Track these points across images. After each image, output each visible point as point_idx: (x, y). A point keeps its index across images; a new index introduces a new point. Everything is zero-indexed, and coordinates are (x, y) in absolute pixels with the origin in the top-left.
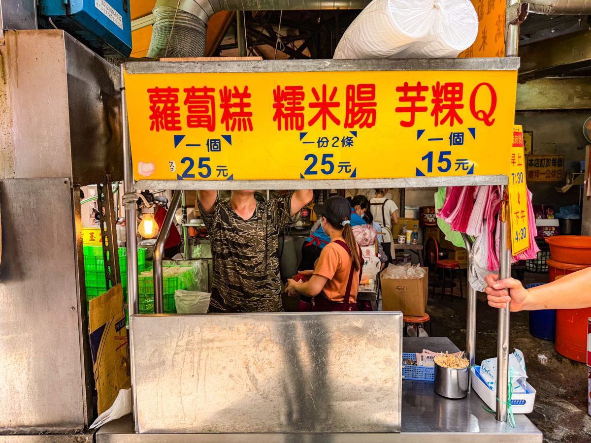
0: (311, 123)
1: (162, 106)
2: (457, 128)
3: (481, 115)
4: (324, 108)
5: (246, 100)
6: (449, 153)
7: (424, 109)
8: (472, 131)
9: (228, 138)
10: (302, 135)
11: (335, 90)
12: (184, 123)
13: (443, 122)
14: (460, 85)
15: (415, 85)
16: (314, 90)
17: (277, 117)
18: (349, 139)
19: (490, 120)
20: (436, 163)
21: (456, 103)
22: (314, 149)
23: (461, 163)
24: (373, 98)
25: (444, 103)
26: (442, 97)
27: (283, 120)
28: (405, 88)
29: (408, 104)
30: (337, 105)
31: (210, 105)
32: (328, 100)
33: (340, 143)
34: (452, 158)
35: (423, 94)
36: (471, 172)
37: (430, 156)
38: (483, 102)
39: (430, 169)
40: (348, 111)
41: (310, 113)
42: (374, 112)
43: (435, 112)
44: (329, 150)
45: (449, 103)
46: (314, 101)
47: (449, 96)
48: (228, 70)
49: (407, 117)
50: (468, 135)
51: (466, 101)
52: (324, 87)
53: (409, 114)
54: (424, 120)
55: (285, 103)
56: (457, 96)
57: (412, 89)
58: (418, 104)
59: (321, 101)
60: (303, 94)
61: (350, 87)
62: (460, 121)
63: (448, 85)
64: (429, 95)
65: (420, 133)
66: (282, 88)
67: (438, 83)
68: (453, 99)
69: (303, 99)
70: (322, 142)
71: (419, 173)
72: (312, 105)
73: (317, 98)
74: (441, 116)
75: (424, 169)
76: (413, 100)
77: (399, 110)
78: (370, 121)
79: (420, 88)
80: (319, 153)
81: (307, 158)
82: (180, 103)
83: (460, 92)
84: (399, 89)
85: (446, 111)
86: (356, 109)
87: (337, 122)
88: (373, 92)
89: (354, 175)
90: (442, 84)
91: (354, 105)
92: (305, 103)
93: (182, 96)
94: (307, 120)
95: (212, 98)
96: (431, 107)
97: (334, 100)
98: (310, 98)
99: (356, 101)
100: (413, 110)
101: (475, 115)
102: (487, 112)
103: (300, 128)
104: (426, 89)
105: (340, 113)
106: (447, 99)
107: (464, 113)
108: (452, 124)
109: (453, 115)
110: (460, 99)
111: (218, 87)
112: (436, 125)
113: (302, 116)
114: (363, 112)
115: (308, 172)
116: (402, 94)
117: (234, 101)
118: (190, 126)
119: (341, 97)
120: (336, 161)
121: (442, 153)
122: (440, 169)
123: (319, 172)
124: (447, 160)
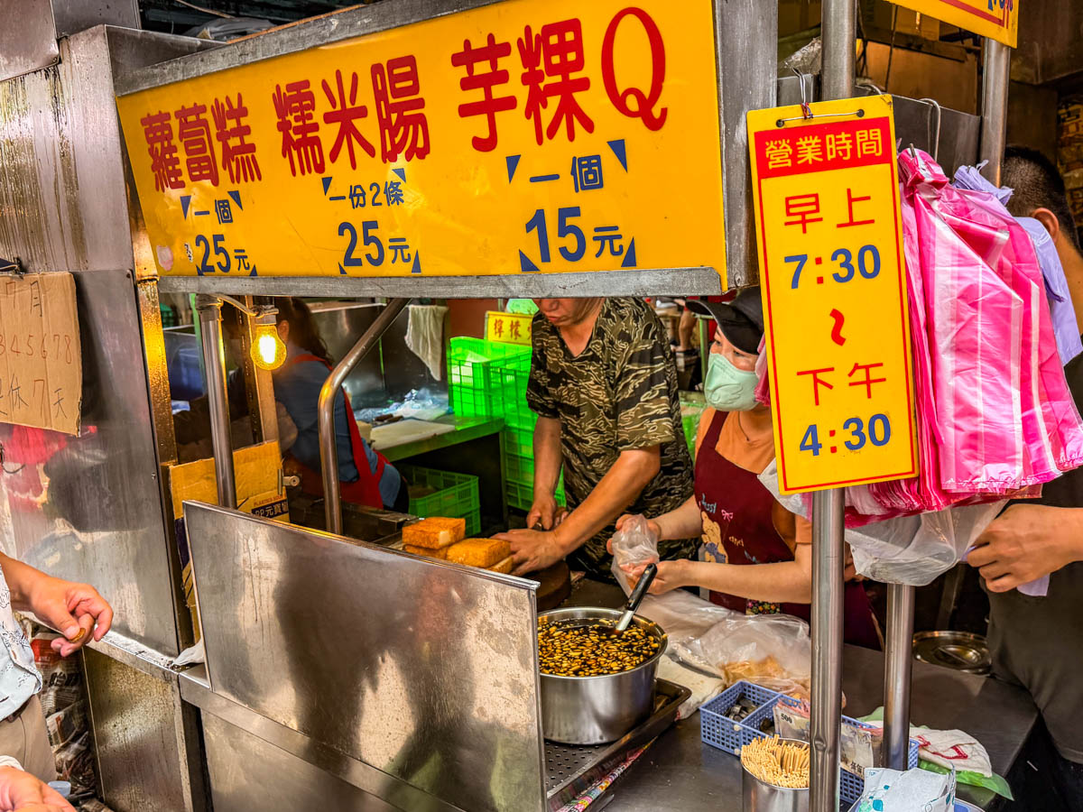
0: (334, 155)
1: (158, 145)
2: (586, 144)
3: (632, 103)
4: (345, 118)
5: (244, 121)
6: (575, 212)
7: (509, 103)
8: (618, 147)
9: (235, 195)
10: (327, 182)
11: (355, 77)
12: (185, 177)
13: (552, 132)
14: (574, 25)
15: (484, 43)
16: (325, 86)
17: (286, 151)
18: (395, 185)
19: (656, 112)
20: (555, 242)
21: (573, 76)
22: (346, 212)
23: (607, 235)
24: (415, 89)
25: (549, 80)
26: (542, 67)
27: (295, 153)
28: (465, 57)
29: (477, 95)
30: (362, 112)
31: (205, 137)
32: (349, 105)
33: (382, 198)
34: (586, 223)
35: (503, 63)
36: (630, 261)
37: (538, 221)
38: (633, 70)
39: (546, 257)
40: (384, 124)
41: (328, 134)
42: (421, 120)
43: (533, 110)
44: (368, 213)
45: (558, 79)
46: (330, 109)
47: (556, 60)
48: (212, 69)
49: (479, 125)
50: (609, 160)
51: (592, 69)
52: (338, 74)
53: (484, 117)
54: (514, 126)
55: (290, 118)
56: (572, 57)
57: (480, 55)
58: (499, 91)
59: (339, 108)
60: (311, 96)
61: (376, 69)
62: (589, 126)
63: (548, 30)
64: (513, 64)
65: (513, 162)
66: (283, 90)
67: (528, 30)
68: (565, 68)
69: (312, 107)
70: (356, 195)
71: (527, 265)
72: (329, 118)
73: (334, 104)
74: (547, 115)
75: (535, 256)
76: (486, 82)
77: (466, 110)
78: (420, 144)
79: (495, 50)
80: (357, 218)
81: (341, 233)
82: (176, 141)
83: (577, 45)
84: (457, 60)
85: (554, 102)
86: (394, 117)
87: (370, 150)
88: (413, 75)
89: (417, 267)
90: (536, 31)
91: (390, 108)
92: (318, 117)
93: (175, 124)
94: (327, 147)
95: (205, 123)
96: (522, 93)
97: (358, 104)
98: (322, 106)
99: (392, 100)
100: (490, 107)
101: (619, 101)
102: (647, 93)
103: (320, 168)
104: (505, 49)
105: (369, 127)
106: (552, 70)
107: (593, 101)
108: (571, 136)
109: (570, 109)
110: (579, 64)
111: (210, 103)
112: (540, 141)
113: (317, 141)
114: (404, 121)
115: (350, 261)
116: (462, 72)
117: (231, 124)
118: (194, 179)
119: (366, 97)
120: (383, 236)
121: (564, 213)
122: (563, 251)
123: (365, 260)
124: (576, 230)
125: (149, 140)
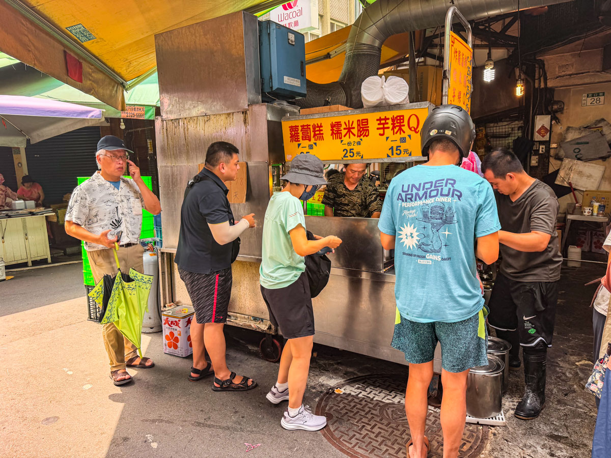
0: (345, 136)
1: (293, 132)
2: (403, 135)
3: (413, 129)
4: (349, 130)
5: (321, 129)
6: (400, 146)
7: (388, 128)
8: (410, 136)
9: (315, 144)
10: (342, 141)
11: (353, 122)
12: (301, 139)
13: (396, 133)
14: (403, 116)
15: (384, 118)
16: (345, 123)
17: (332, 134)
18: (359, 142)
19: (417, 131)
20: (395, 152)
21: (402, 124)
22: (346, 147)
23: (406, 151)
24: (367, 124)
25: (397, 124)
26: (396, 122)
27: (334, 135)
28: (380, 119)
29: (382, 126)
30: (354, 128)
31: (309, 131)
32: (350, 127)
33: (356, 144)
34: (402, 149)
35: (387, 121)
36: (410, 155)
37: (392, 148)
38: (413, 123)
39: (393, 155)
40: (358, 130)
41: (344, 132)
42: (368, 130)
43: (393, 129)
44: (352, 147)
45: (399, 124)
46: (345, 127)
47: (399, 121)
48: (314, 117)
49: (381, 131)
50: (408, 138)
51: (406, 123)
52: (349, 121)
53: (382, 130)
54: (388, 132)
55: (335, 128)
56: (402, 121)
57: (383, 119)
58: (386, 126)
59: (348, 127)
60: (341, 125)
61: (358, 121)
62: (404, 132)
63: (398, 116)
64: (390, 122)
65: (387, 138)
66: (334, 123)
67: (393, 116)
68: (400, 123)
69: (341, 126)
70: (349, 144)
71: (388, 156)
72: (345, 129)
73: (346, 126)
74: (396, 130)
75: (390, 155)
76: (383, 124)
77: (378, 129)
78: (367, 134)
79: (386, 119)
80: (348, 148)
81: (344, 151)
82: (299, 131)
83: (403, 119)
84: (377, 120)
85: (397, 128)
86: (361, 129)
87: (354, 135)
88: (367, 122)
89: (362, 157)
90: (395, 116)
91: (360, 128)
92: (342, 128)
93: (300, 128)
94: (343, 135)
95: (310, 128)
96: (391, 127)
97: (353, 126)
98: (344, 126)
99: (361, 126)
100: (384, 128)
101: (410, 129)
102: (416, 127)
103: (341, 138)
104: (388, 119)
105: (355, 131)
106: (397, 123)
107: (405, 128)
108: (400, 134)
109: (400, 129)
110: (403, 122)
111: (312, 124)
112: (394, 134)
113: (341, 133)
114: (364, 130)
115: (345, 156)
116: (379, 122)
117: (317, 129)
118: (303, 140)
119: (355, 125)
120: (355, 151)
121: (397, 147)
122: (397, 154)
123: (349, 156)
124: (399, 150)
125: (290, 131)
